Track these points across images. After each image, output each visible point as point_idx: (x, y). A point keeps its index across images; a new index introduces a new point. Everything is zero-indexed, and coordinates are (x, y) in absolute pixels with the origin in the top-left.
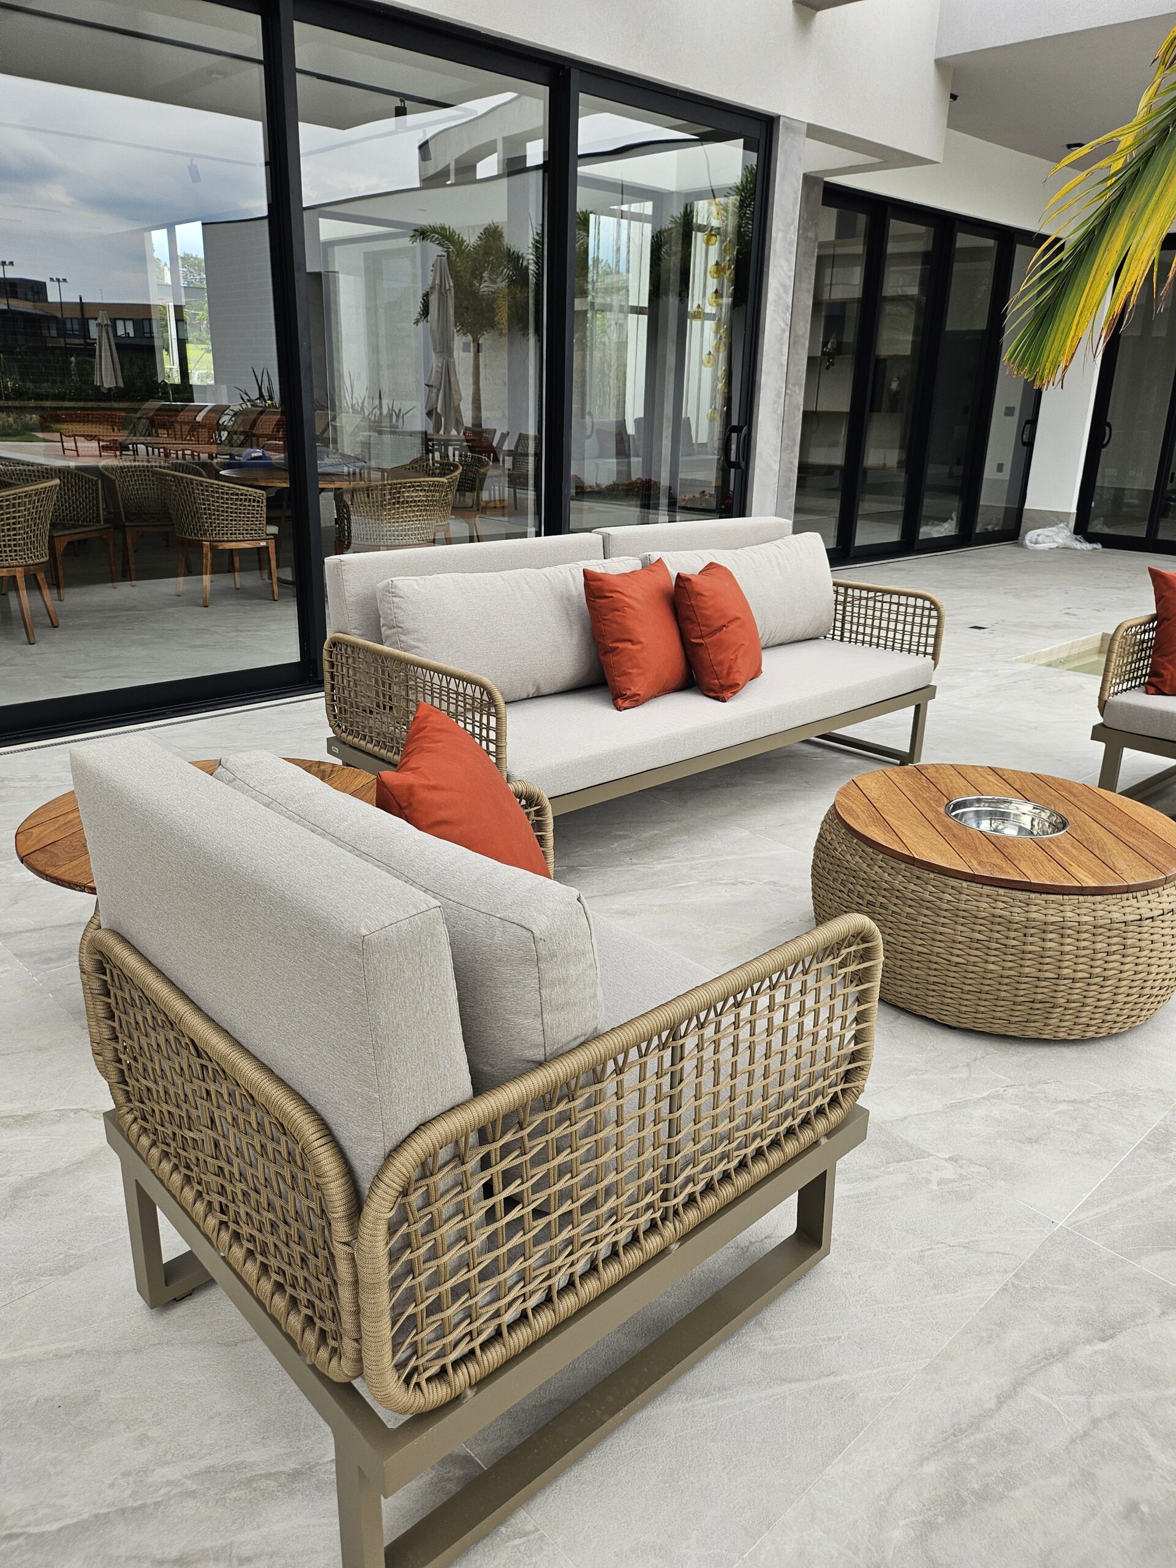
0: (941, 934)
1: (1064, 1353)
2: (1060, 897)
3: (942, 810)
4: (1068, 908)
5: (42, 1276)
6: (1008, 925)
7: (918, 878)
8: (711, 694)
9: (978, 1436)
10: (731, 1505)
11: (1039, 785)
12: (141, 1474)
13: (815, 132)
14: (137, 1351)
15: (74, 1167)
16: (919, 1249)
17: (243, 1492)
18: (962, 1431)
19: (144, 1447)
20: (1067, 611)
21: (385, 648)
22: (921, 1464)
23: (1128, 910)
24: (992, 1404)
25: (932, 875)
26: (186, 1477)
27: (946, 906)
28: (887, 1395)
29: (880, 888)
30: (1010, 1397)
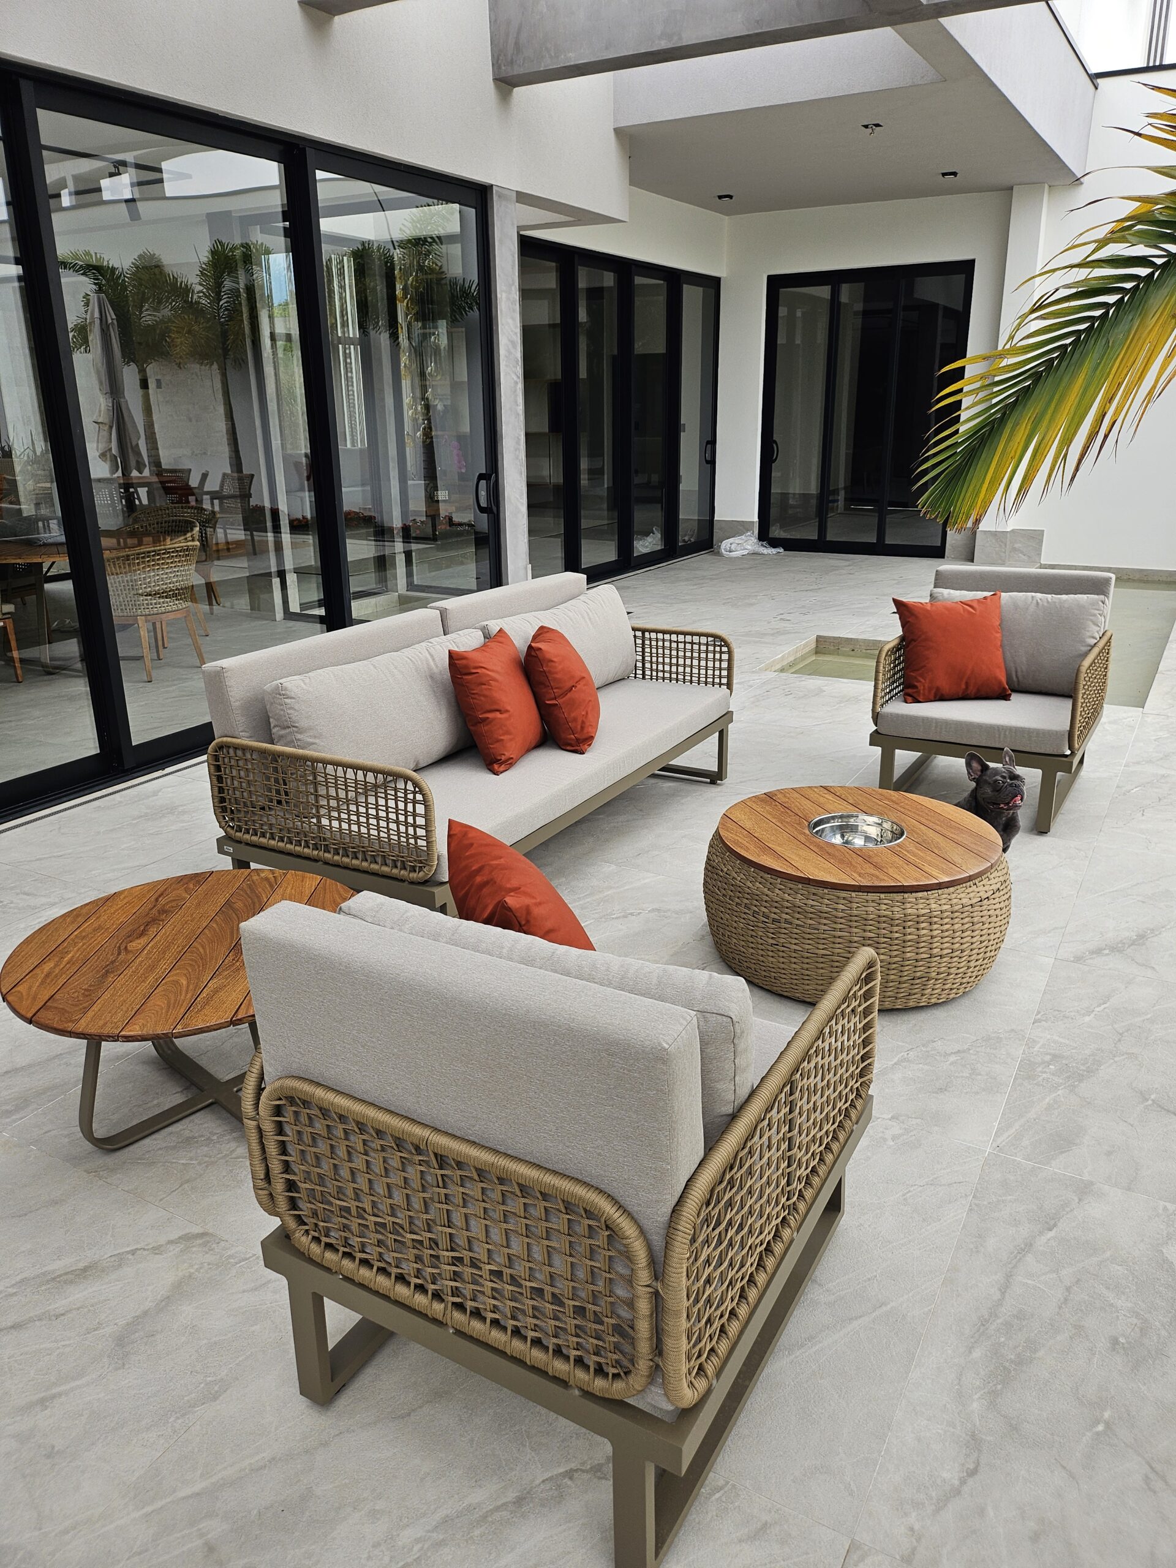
0: (839, 937)
1: (1028, 1247)
2: (925, 893)
3: (807, 832)
4: (932, 901)
5: (194, 1407)
6: (890, 922)
7: (814, 894)
8: (568, 748)
9: (999, 1321)
10: (857, 1421)
11: (866, 798)
12: (389, 1541)
13: (523, 198)
14: (325, 1444)
15: (163, 1303)
16: (901, 1193)
17: (484, 1528)
18: (987, 1321)
19: (378, 1519)
20: (781, 617)
21: (278, 748)
22: (970, 1352)
23: (972, 895)
24: (997, 1296)
25: (826, 891)
26: (429, 1531)
27: (841, 915)
28: (926, 1309)
29: (783, 907)
30: (1007, 1287)
